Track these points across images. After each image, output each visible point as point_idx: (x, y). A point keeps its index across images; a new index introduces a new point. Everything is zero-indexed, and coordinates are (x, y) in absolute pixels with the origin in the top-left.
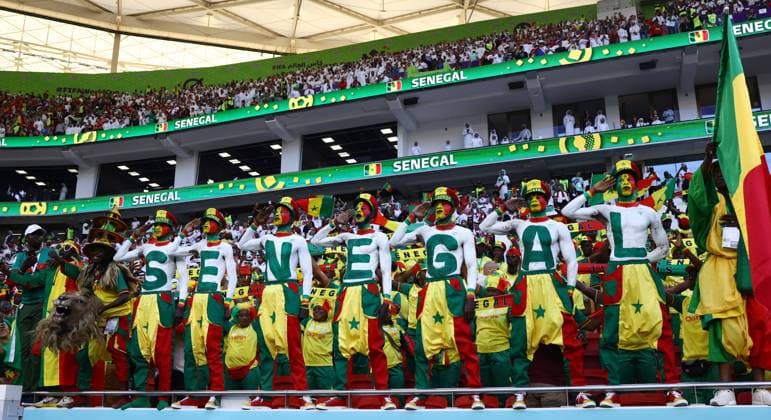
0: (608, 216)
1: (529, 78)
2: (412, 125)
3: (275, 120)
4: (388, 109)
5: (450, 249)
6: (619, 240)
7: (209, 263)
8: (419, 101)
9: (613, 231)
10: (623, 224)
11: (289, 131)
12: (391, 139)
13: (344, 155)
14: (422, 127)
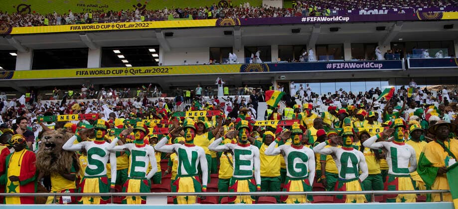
0: (389, 149)
1: (235, 30)
2: (168, 49)
3: (86, 35)
4: (156, 37)
5: (304, 161)
6: (395, 163)
7: (139, 159)
8: (174, 34)
9: (392, 158)
10: (398, 155)
11: (94, 43)
12: (154, 55)
13: (125, 61)
14: (173, 51)
